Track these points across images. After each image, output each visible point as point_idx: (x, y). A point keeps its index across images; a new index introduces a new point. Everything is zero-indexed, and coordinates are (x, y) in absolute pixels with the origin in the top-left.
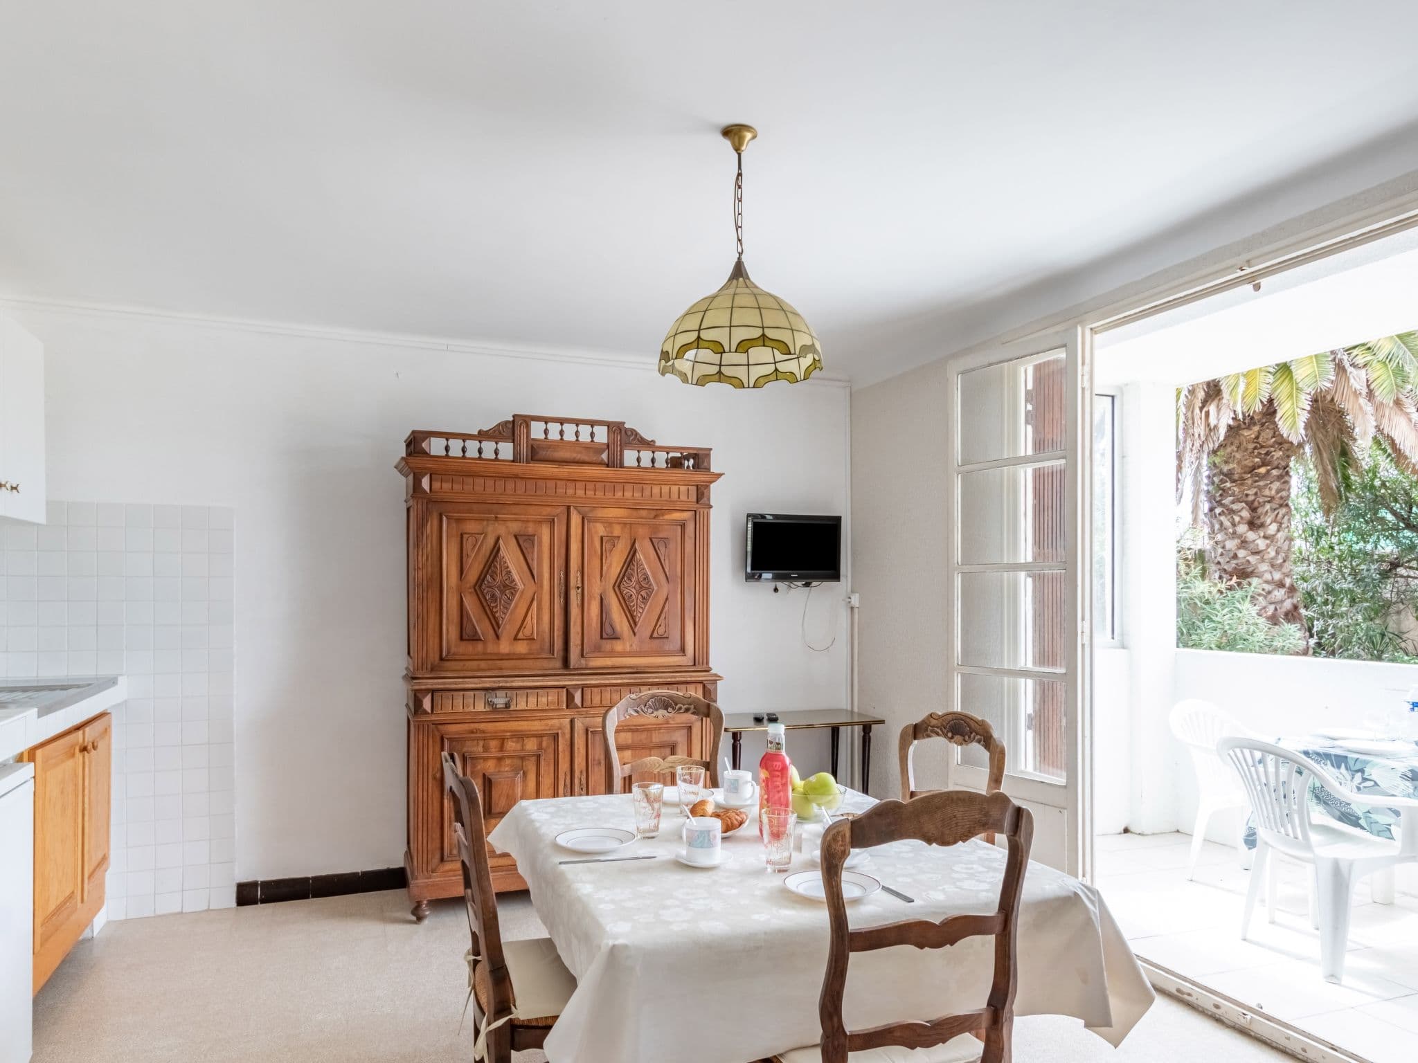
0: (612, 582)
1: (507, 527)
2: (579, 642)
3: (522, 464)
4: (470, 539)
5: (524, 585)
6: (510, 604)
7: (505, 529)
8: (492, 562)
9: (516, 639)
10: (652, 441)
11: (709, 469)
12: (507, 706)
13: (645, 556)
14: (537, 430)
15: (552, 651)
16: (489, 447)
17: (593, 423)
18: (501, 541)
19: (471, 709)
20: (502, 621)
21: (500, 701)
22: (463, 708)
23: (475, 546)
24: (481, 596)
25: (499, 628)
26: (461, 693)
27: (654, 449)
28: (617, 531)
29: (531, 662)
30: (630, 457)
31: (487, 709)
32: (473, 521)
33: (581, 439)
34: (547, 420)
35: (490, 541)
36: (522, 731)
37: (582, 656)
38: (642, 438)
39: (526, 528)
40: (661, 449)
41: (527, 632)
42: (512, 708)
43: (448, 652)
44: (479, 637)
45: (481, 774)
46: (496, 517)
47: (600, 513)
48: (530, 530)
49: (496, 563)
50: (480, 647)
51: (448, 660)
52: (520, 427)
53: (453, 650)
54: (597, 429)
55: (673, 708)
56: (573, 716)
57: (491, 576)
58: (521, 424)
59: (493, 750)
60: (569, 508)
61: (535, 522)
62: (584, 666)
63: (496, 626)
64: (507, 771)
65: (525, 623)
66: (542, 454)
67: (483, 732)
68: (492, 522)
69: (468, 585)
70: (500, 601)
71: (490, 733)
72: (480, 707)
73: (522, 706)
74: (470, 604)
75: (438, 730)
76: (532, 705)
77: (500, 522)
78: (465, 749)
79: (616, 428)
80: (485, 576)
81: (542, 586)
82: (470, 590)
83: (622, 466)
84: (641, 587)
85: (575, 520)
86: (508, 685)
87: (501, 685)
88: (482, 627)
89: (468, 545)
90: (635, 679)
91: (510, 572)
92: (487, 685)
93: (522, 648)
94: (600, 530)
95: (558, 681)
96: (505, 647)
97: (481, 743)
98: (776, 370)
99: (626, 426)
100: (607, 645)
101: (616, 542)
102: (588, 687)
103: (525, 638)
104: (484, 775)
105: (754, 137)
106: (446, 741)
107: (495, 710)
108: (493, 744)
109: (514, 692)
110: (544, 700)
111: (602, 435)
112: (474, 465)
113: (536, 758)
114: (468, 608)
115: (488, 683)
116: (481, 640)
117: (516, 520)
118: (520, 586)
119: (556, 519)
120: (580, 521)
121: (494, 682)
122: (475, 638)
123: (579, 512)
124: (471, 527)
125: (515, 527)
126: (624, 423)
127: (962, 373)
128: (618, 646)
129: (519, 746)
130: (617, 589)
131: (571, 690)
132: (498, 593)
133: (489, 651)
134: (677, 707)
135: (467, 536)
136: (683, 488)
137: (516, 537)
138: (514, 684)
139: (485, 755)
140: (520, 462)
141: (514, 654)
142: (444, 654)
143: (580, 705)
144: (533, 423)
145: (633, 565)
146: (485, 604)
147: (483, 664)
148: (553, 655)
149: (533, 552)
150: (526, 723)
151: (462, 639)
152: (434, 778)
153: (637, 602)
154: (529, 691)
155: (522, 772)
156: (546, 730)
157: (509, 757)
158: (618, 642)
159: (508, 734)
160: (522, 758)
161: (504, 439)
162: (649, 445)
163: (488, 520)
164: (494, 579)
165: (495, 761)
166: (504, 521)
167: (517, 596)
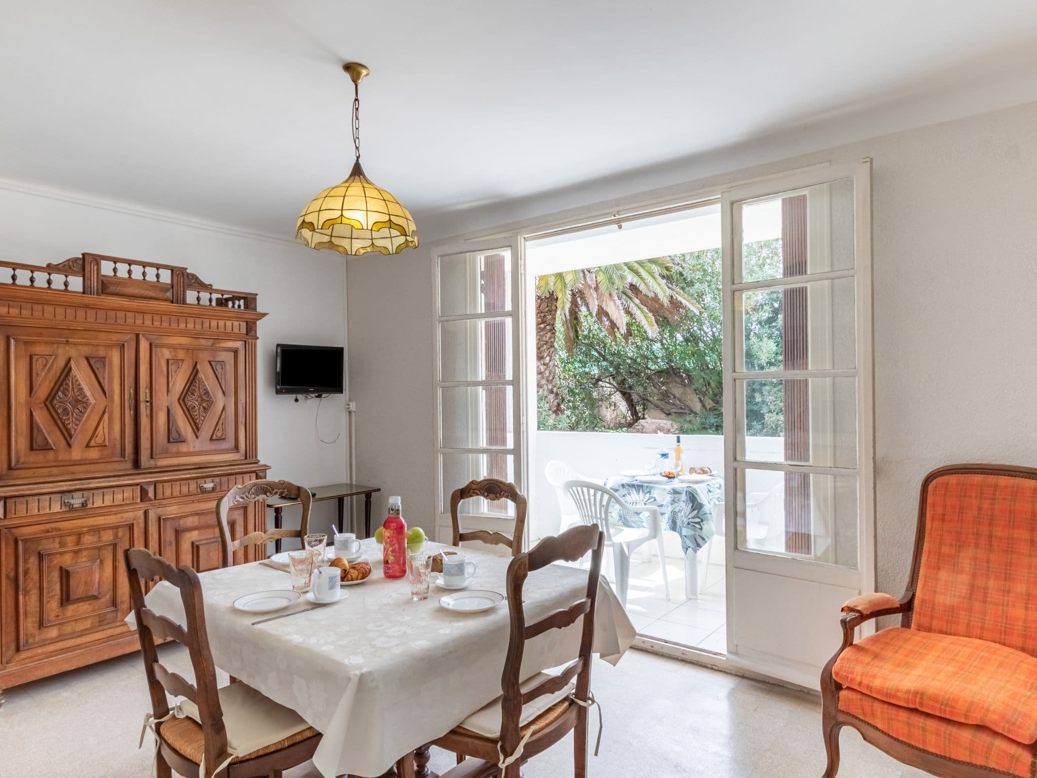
0: (177, 397)
1: (79, 350)
2: (148, 446)
3: (92, 296)
4: (40, 360)
5: (96, 400)
6: (82, 417)
7: (76, 353)
8: (64, 380)
9: (88, 446)
10: (210, 285)
11: (255, 310)
12: (84, 505)
13: (206, 376)
14: (107, 268)
15: (123, 455)
16: (58, 280)
17: (158, 267)
18: (72, 362)
19: (47, 511)
20: (75, 432)
21: (77, 501)
22: (39, 511)
23: (45, 366)
24: (51, 410)
25: (71, 437)
26: (37, 498)
27: (211, 292)
28: (181, 355)
29: (102, 465)
30: (191, 296)
31: (64, 509)
32: (42, 344)
33: (147, 278)
34: (115, 261)
35: (61, 362)
36: (98, 525)
37: (152, 457)
38: (200, 281)
39: (97, 351)
40: (217, 291)
41: (99, 439)
42: (90, 506)
43: (18, 461)
44: (51, 445)
45: (58, 568)
46: (67, 341)
47: (166, 340)
48: (101, 352)
49: (67, 381)
50: (51, 455)
51: (18, 469)
52: (91, 264)
53: (22, 459)
54: (161, 271)
55: (271, 493)
56: (146, 508)
57: (63, 393)
58: (91, 261)
59: (70, 545)
60: (137, 335)
61: (106, 346)
62: (153, 466)
63: (68, 436)
64: (84, 562)
65: (97, 432)
66: (112, 289)
67: (59, 530)
68: (62, 345)
69: (38, 401)
70: (72, 414)
71: (68, 530)
72: (56, 508)
73: (98, 503)
74: (41, 417)
75: (12, 534)
76: (108, 502)
77: (72, 345)
78: (40, 547)
79: (178, 273)
80: (57, 393)
81: (112, 400)
82: (40, 406)
83: (184, 302)
84: (203, 400)
85: (144, 345)
86: (85, 486)
87: (78, 487)
88: (54, 437)
89: (38, 365)
90: (201, 473)
91: (82, 389)
92: (65, 488)
93: (93, 454)
94: (167, 354)
95: (133, 479)
96: (76, 454)
97: (57, 540)
98: (373, 244)
99: (188, 271)
100: (174, 448)
101: (180, 364)
102: (161, 482)
103: (97, 445)
104: (61, 568)
105: (367, 75)
106: (20, 543)
107: (71, 509)
108: (70, 540)
109: (91, 492)
110: (120, 497)
111: (166, 277)
112: (44, 294)
113: (112, 546)
114: (39, 421)
115: (64, 486)
116: (52, 449)
117: (87, 344)
118: (92, 401)
119: (126, 344)
120: (148, 346)
121: (71, 485)
122: (46, 448)
123: (147, 339)
124: (40, 349)
125: (86, 350)
126: (186, 269)
127: (442, 256)
128: (183, 448)
129: (95, 539)
130: (181, 402)
131: (145, 487)
132: (70, 407)
133: (60, 459)
134: (274, 492)
135: (36, 357)
136: (236, 324)
137: (87, 359)
138: (91, 486)
139: (62, 550)
140: (91, 294)
141: (86, 460)
142: (13, 464)
143: (153, 497)
144: (103, 262)
145: (195, 382)
146: (56, 417)
147: (55, 471)
148: (124, 458)
149: (103, 372)
150: (102, 518)
151: (32, 449)
152: (8, 577)
153: (199, 412)
154: (105, 490)
155: (99, 560)
156: (122, 522)
157: (86, 549)
158: (183, 444)
159: (85, 529)
160: (99, 549)
161: (75, 274)
162: (208, 288)
163: (58, 343)
164: (66, 395)
165: (72, 554)
166: (75, 344)
167: (89, 409)
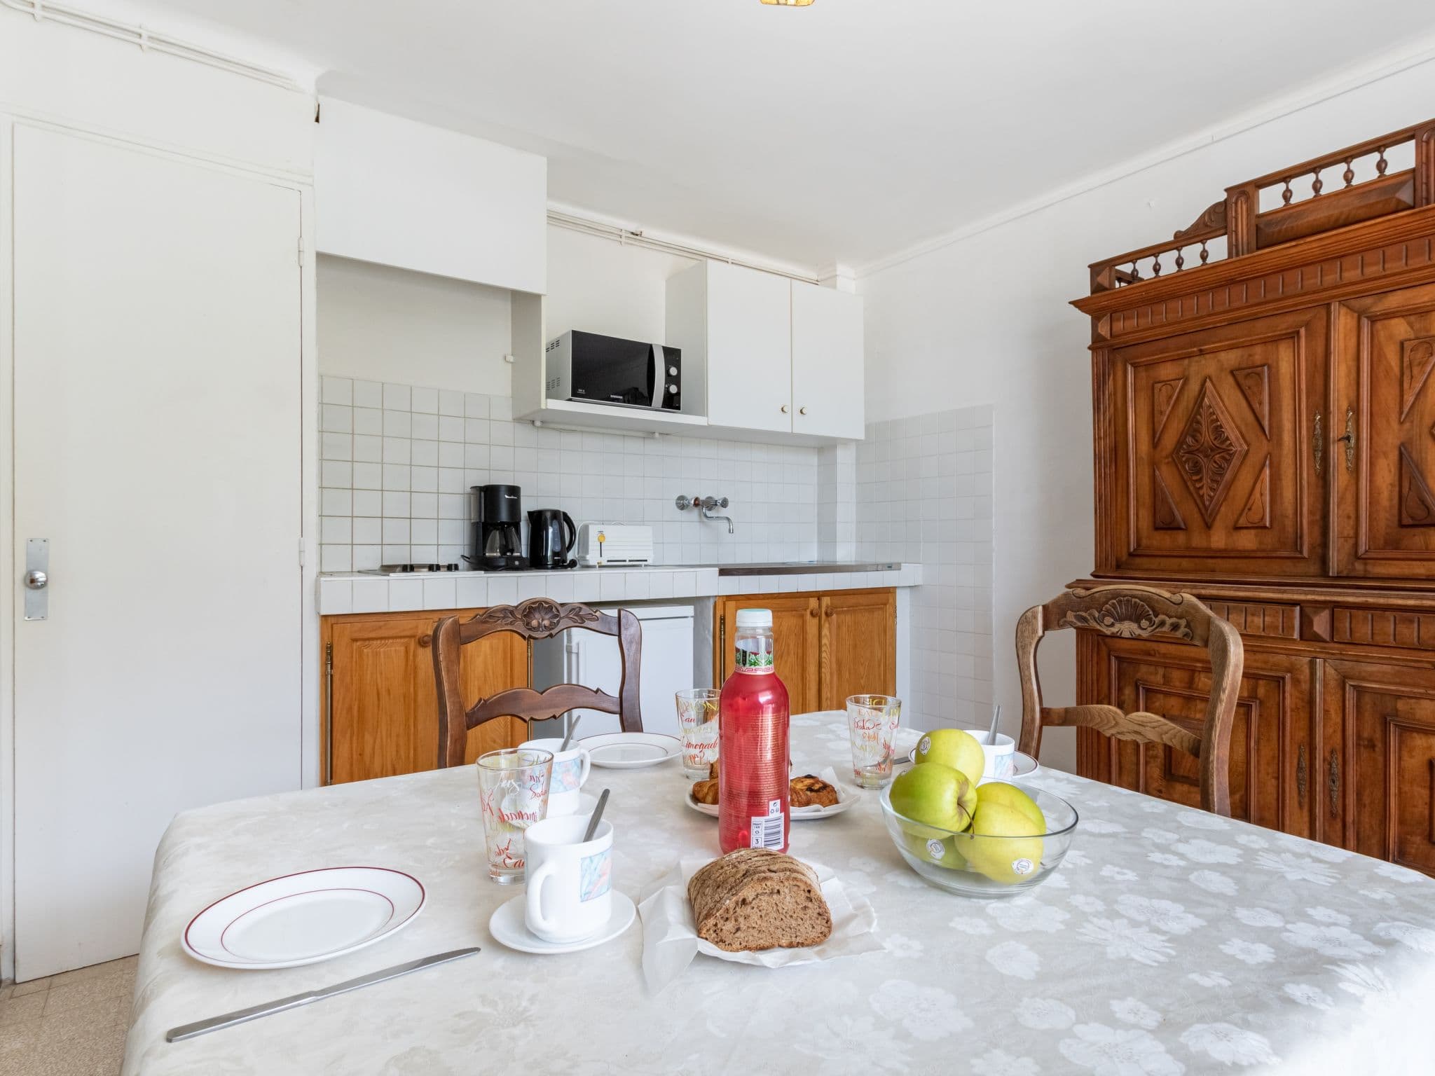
1: (1218, 361)
2: (1350, 532)
3: (1240, 259)
4: (1164, 390)
5: (1248, 445)
6: (1222, 475)
7: (1216, 365)
8: (1196, 417)
9: (1235, 527)
15: (1296, 547)
17: (1383, 145)
18: (1208, 384)
23: (1170, 397)
24: (1179, 466)
25: (1210, 512)
29: (1262, 563)
32: (1169, 363)
33: (1356, 182)
34: (1287, 177)
35: (1194, 387)
37: (1354, 557)
39: (1250, 355)
41: (1254, 515)
43: (1138, 544)
44: (1179, 523)
46: (1202, 350)
47: (1394, 301)
48: (1258, 354)
49: (1199, 417)
50: (1181, 538)
51: (1137, 556)
52: (1238, 204)
53: (1144, 542)
54: (1391, 152)
56: (1313, 654)
57: (1193, 437)
58: (1241, 201)
59: (1177, 684)
60: (1327, 306)
61: (1266, 342)
62: (1357, 574)
63: (1205, 509)
65: (1251, 502)
66: (1280, 231)
67: (1167, 656)
68: (1197, 358)
69: (1164, 454)
70: (1206, 471)
71: (1175, 658)
74: (1167, 478)
77: (1208, 356)
78: (1139, 676)
80: (1186, 438)
81: (1280, 443)
82: (1165, 461)
85: (1343, 322)
88: (1183, 510)
89: (1161, 398)
91: (1221, 426)
93: (1246, 541)
94: (1399, 329)
95: (1292, 593)
96: (1218, 539)
97: (1161, 671)
102: (1344, 607)
103: (1250, 525)
106: (1116, 660)
108: (1177, 676)
113: (1246, 709)
114: (1164, 486)
116: (1182, 529)
117: (1231, 348)
118: (1239, 446)
119: (1303, 331)
120: (1351, 325)
122: (1173, 526)
123: (1350, 309)
124: (1167, 371)
125: (1231, 358)
131: (1310, 611)
132: (1202, 459)
133: (1194, 545)
135: (1160, 385)
137: (1232, 372)
139: (1168, 689)
140: (1235, 257)
141: (1233, 550)
142: (1132, 548)
143: (1325, 636)
144: (1263, 189)
146: (1186, 477)
147: (1185, 563)
148: (1297, 552)
149: (1261, 392)
151: (1155, 527)
156: (1267, 670)
161: (1215, 233)
163: (1190, 356)
164: (1197, 441)
165: (1181, 700)
166: (1213, 352)
167: (1235, 461)
